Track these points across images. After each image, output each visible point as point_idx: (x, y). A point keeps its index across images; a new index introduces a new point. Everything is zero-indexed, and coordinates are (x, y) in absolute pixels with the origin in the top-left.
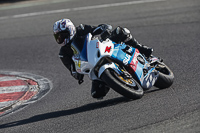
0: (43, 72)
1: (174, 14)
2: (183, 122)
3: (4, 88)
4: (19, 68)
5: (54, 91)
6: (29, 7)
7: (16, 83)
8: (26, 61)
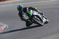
1: (44, 6)
5: (8, 28)
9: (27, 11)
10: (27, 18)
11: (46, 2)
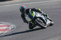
0: (13, 23)
1: (53, 6)
2: (55, 38)
3: (1, 27)
4: (5, 22)
5: (16, 28)
6: (9, 3)
7: (4, 26)
8: (8, 19)
9: (30, 12)
10: (30, 20)
11: (55, 1)
